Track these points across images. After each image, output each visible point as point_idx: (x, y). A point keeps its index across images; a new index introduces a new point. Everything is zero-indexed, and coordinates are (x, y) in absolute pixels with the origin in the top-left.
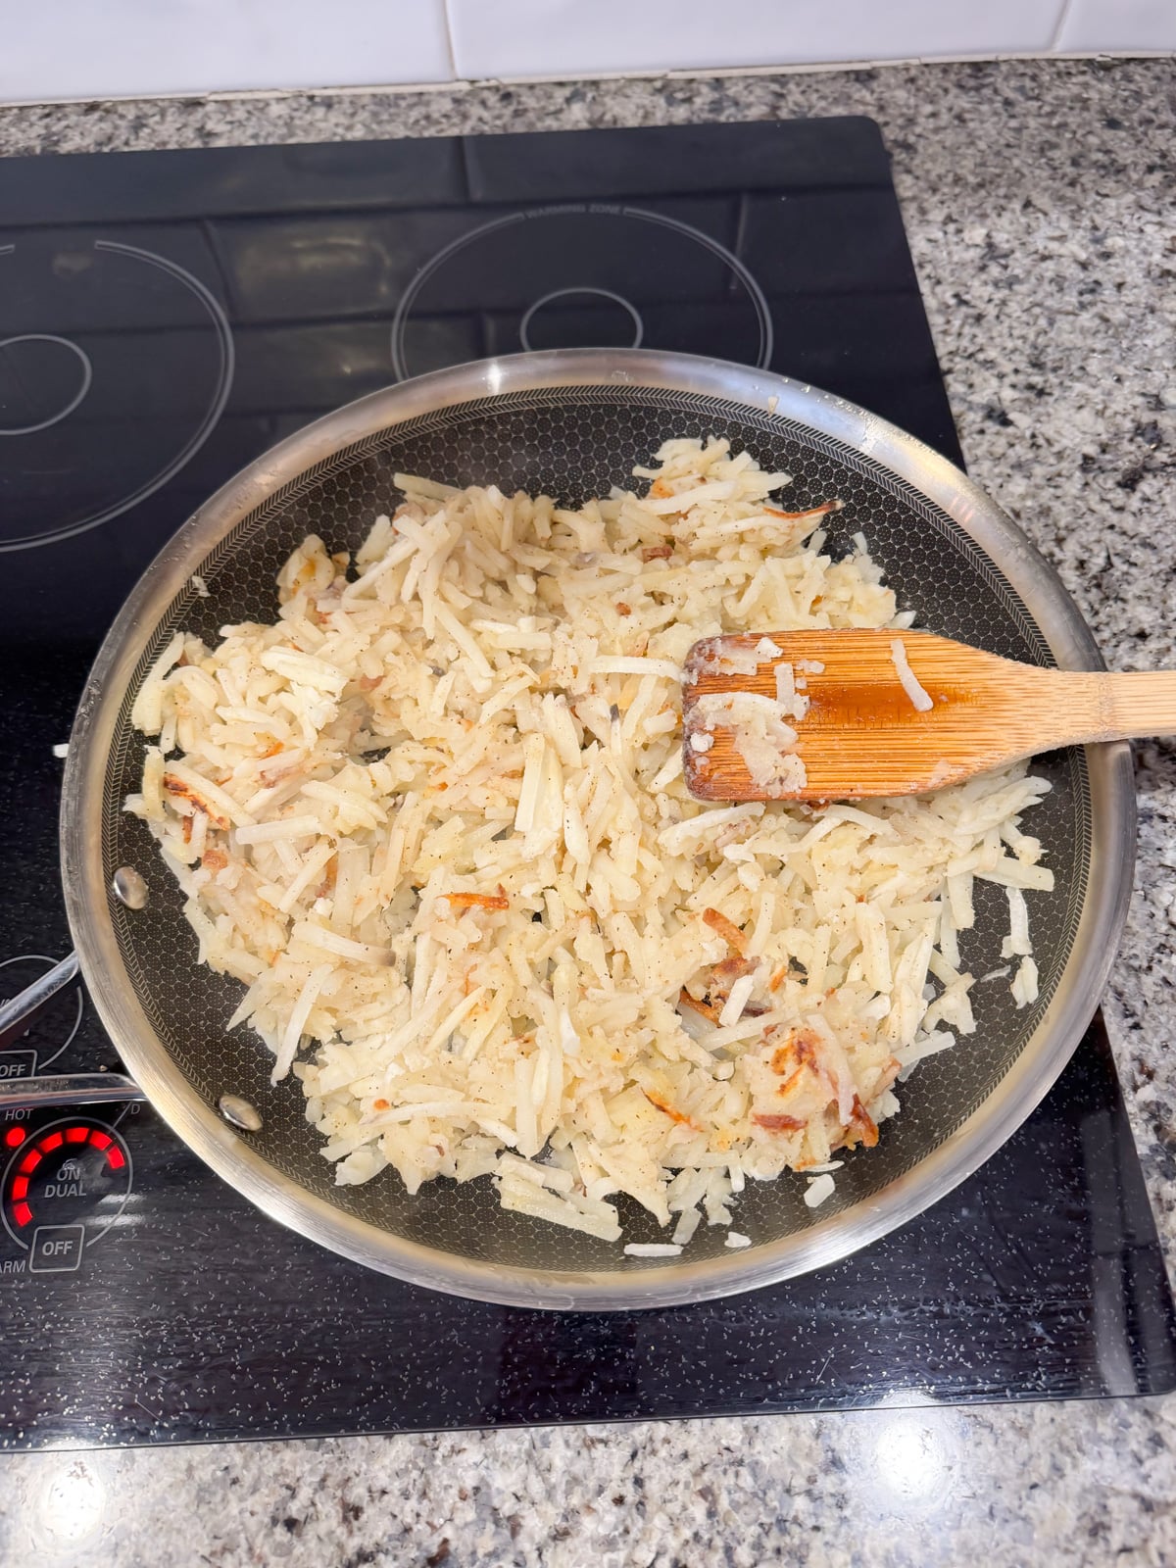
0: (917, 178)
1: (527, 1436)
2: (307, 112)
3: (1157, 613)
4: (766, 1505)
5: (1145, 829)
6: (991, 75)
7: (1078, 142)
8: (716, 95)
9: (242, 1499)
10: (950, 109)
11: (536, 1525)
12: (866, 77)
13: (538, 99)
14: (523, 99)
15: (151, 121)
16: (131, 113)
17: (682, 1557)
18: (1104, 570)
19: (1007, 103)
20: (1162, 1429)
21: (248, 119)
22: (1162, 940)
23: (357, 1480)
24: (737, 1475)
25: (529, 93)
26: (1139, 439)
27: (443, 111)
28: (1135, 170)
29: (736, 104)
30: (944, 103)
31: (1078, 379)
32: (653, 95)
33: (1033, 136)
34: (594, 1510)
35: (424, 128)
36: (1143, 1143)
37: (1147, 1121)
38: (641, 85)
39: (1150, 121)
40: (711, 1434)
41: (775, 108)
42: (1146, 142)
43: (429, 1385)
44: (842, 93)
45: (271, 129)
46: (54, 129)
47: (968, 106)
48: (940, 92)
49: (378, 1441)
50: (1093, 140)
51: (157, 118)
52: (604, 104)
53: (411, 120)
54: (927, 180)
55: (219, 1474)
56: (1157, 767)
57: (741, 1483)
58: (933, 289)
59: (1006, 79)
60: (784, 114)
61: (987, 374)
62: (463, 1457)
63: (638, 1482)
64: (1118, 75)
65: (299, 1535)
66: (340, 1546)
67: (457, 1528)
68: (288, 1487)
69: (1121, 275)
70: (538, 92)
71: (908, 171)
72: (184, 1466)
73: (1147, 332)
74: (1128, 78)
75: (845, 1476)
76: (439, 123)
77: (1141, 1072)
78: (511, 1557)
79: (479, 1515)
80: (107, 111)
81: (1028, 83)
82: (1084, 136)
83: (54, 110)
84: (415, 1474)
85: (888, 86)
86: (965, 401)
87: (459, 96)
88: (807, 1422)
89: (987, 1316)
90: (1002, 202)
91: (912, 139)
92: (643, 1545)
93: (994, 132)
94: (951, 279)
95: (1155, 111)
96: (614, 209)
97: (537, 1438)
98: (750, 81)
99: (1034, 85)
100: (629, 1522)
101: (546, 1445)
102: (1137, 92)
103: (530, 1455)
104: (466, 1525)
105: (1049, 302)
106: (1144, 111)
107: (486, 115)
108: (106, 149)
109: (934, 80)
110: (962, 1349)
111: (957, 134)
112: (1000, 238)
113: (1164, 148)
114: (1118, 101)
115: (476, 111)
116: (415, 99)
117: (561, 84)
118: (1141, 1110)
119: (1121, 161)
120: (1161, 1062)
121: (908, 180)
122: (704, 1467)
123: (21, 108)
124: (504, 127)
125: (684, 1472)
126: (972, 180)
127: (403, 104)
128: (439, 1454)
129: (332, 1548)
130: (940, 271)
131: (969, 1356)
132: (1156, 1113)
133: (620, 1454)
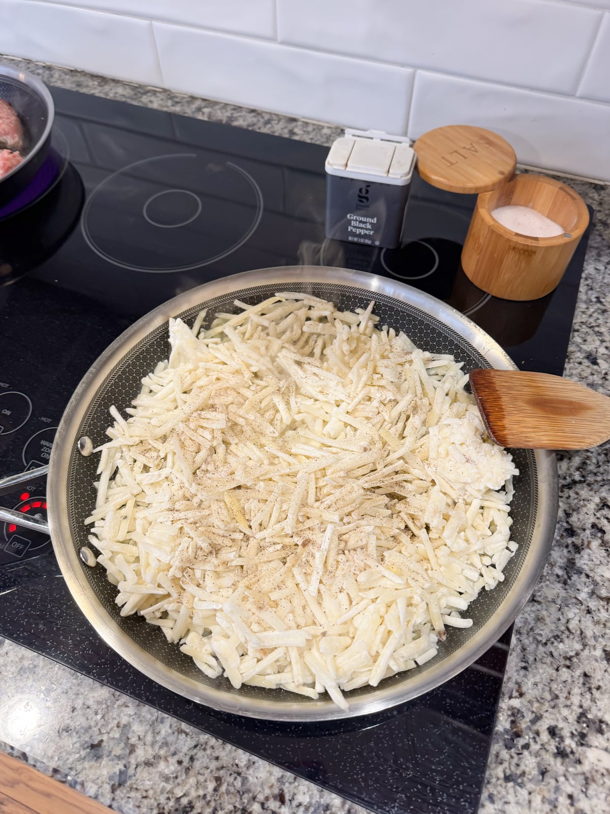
1: (156, 714)
4: (241, 799)
5: (575, 577)
11: (141, 754)
12: (599, 188)
15: (273, 122)
16: (267, 117)
17: (194, 801)
22: (559, 634)
23: (81, 696)
24: (235, 779)
34: (168, 761)
36: (502, 726)
37: (509, 716)
43: (127, 671)
45: (319, 138)
46: (234, 115)
49: (97, 684)
56: (596, 551)
57: (235, 784)
58: (587, 291)
61: (596, 338)
62: (127, 709)
63: (192, 759)
67: (109, 738)
71: (600, 235)
72: (20, 656)
75: (283, 806)
77: (517, 691)
78: (124, 762)
79: (121, 737)
80: (258, 114)
83: (238, 108)
84: (104, 706)
86: (578, 346)
88: (277, 771)
89: (382, 766)
92: (180, 787)
94: (598, 290)
97: (160, 717)
100: (179, 774)
101: (162, 722)
103: (153, 723)
104: (114, 738)
108: (250, 129)
110: (363, 775)
118: (509, 709)
120: (530, 691)
121: (599, 239)
122: (222, 767)
123: (226, 104)
125: (214, 765)
128: (118, 703)
130: (595, 284)
131: (365, 780)
132: (515, 714)
133: (190, 743)
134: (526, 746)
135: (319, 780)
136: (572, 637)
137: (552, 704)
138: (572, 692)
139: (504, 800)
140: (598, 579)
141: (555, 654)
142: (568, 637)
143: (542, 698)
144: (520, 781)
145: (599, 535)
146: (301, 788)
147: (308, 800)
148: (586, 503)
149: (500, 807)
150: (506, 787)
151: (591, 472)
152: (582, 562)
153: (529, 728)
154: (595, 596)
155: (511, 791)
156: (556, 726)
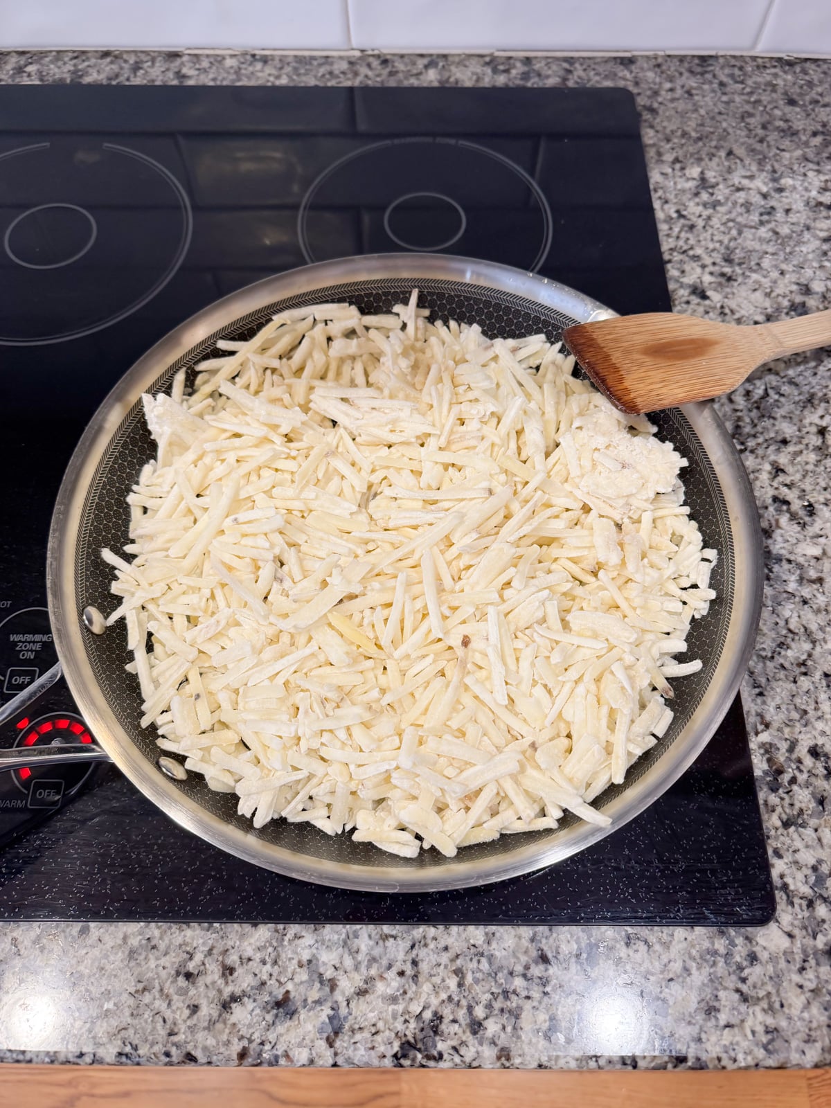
0: (657, 131)
1: (344, 931)
2: (250, 64)
3: (795, 428)
4: (496, 981)
5: (776, 568)
6: (711, 65)
7: (767, 113)
8: (526, 69)
9: (157, 959)
10: (683, 87)
11: (347, 986)
12: (628, 62)
13: (406, 65)
14: (396, 64)
15: (145, 65)
16: (132, 59)
17: (440, 1010)
18: (763, 398)
19: (722, 84)
20: (757, 949)
21: (210, 68)
22: (782, 639)
23: (232, 951)
24: (479, 962)
25: (400, 60)
26: (793, 313)
27: (342, 69)
28: (804, 134)
29: (539, 75)
30: (679, 82)
31: (755, 271)
32: (483, 66)
33: (737, 108)
34: (385, 979)
35: (329, 80)
36: (759, 768)
37: (763, 755)
38: (476, 59)
39: (817, 102)
40: (464, 936)
41: (565, 80)
42: (813, 115)
43: (282, 894)
44: (610, 72)
45: (225, 75)
46: (80, 67)
47: (694, 85)
48: (677, 74)
49: (247, 927)
50: (777, 112)
51: (149, 64)
52: (450, 71)
53: (320, 74)
54: (665, 134)
55: (144, 942)
56: (787, 528)
57: (481, 967)
58: (662, 206)
59: (722, 68)
60: (571, 84)
61: (694, 265)
62: (302, 941)
63: (415, 963)
64: (798, 69)
65: (193, 983)
66: (220, 991)
67: (296, 985)
68: (188, 953)
69: (790, 204)
70: (406, 60)
71: (652, 127)
72: (121, 935)
73: (804, 243)
74: (805, 72)
75: (549, 967)
76: (338, 77)
77: (762, 723)
78: (329, 1004)
79: (310, 977)
80: (116, 57)
81: (737, 72)
82: (772, 109)
83: (80, 55)
84: (270, 949)
85: (642, 69)
86: (678, 281)
87: (353, 60)
88: (526, 931)
89: (648, 871)
90: (713, 151)
91: (655, 105)
92: (415, 1002)
93: (711, 103)
94: (675, 201)
95: (821, 95)
96: (452, 141)
97: (351, 931)
98: (550, 60)
99: (740, 73)
100: (407, 987)
101: (356, 937)
102: (809, 82)
103: (345, 942)
104: (302, 983)
105: (739, 219)
106: (813, 95)
107: (370, 73)
108: (114, 83)
109: (673, 66)
110: (630, 891)
111: (686, 104)
112: (710, 175)
113: (825, 120)
114: (796, 87)
115: (364, 70)
116: (323, 60)
117: (422, 56)
118: (759, 748)
119: (795, 127)
120: (775, 718)
121: (651, 132)
122: (457, 956)
123: (58, 52)
124: (382, 82)
125: (444, 959)
126: (694, 134)
127: (315, 63)
128: (286, 938)
129: (214, 992)
130: (668, 195)
131: (634, 895)
132: (768, 749)
133: (404, 945)
134: (793, 780)
135: (582, 918)
136: (797, 638)
137: (803, 722)
138: (819, 701)
139: (791, 850)
140: (801, 560)
141: (787, 665)
142: (793, 640)
143: (791, 720)
144: (800, 821)
145: (785, 508)
146: (562, 937)
147: (575, 946)
148: (756, 474)
149: (791, 859)
150: (788, 834)
151: (749, 435)
152: (777, 547)
153: (789, 759)
154: (805, 581)
155: (795, 836)
156: (817, 745)
